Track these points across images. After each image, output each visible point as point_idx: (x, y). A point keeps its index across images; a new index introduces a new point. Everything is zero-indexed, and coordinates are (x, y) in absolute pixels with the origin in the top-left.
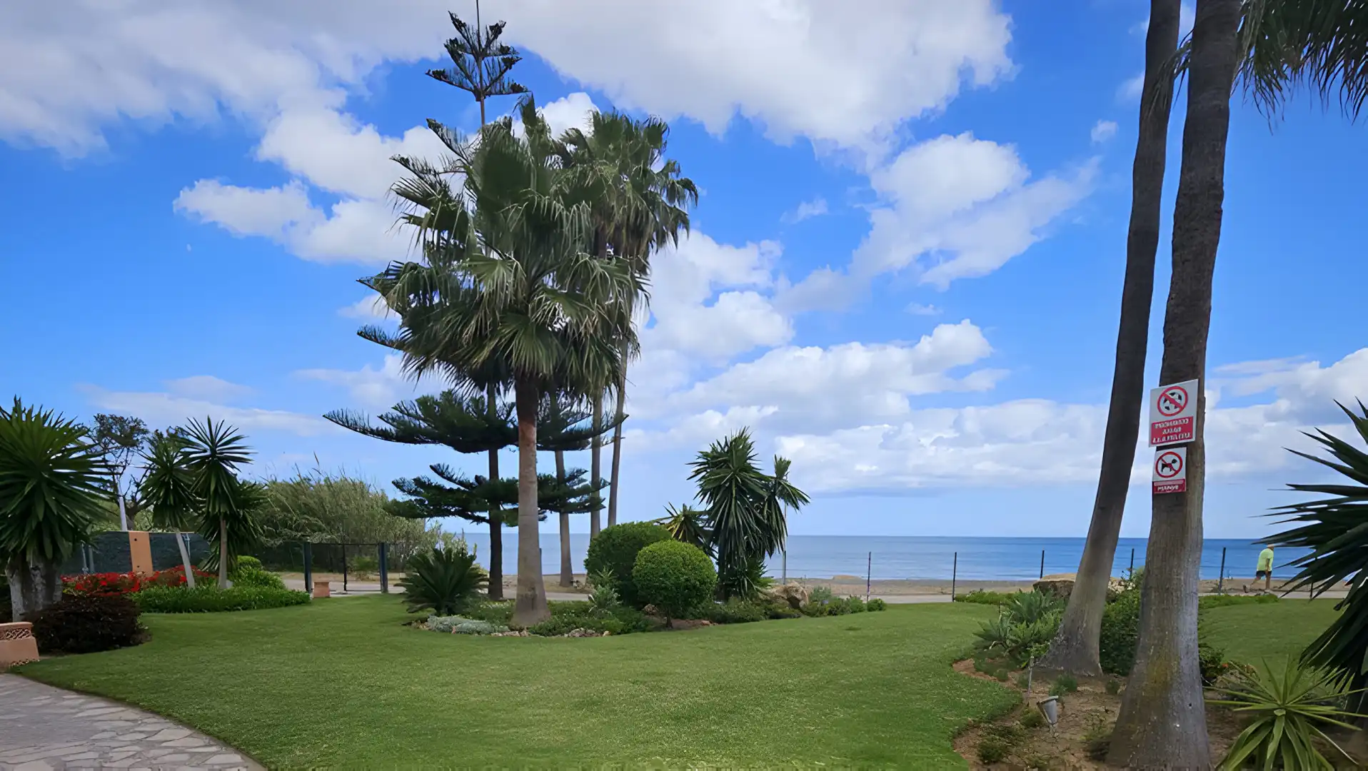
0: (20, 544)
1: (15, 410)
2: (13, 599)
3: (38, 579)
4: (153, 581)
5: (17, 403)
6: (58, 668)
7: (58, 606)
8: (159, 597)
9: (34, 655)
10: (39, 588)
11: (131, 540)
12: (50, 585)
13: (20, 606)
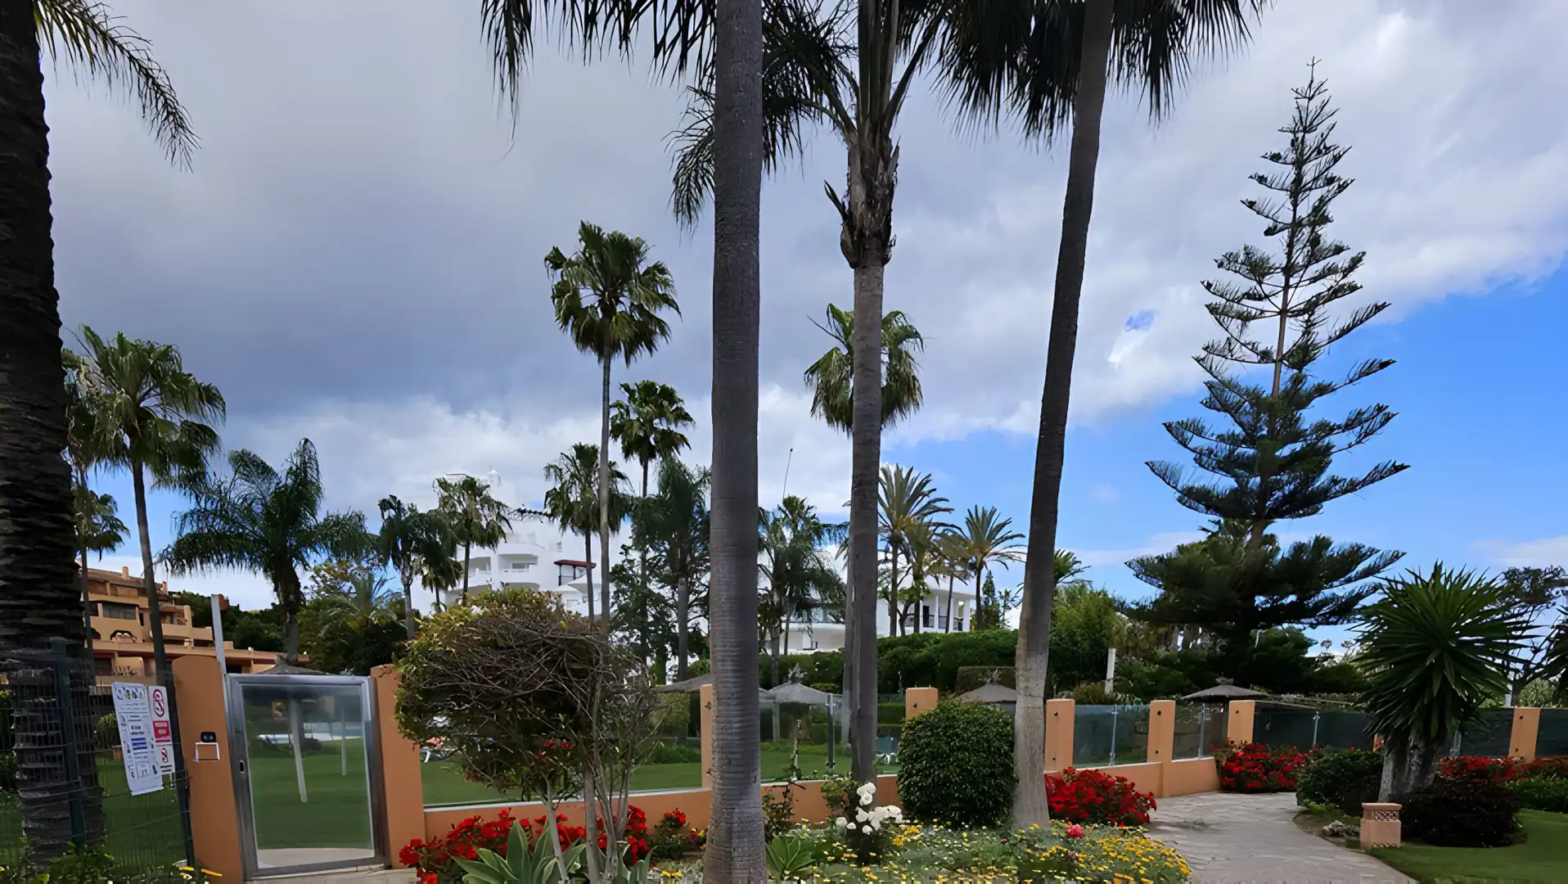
0: (1408, 720)
1: (1434, 576)
2: (1384, 777)
3: (1415, 759)
4: (1533, 769)
5: (1437, 569)
6: (1417, 858)
7: (1429, 791)
8: (1540, 789)
9: (1396, 840)
10: (1414, 768)
11: (1516, 719)
12: (1425, 767)
13: (1389, 785)
